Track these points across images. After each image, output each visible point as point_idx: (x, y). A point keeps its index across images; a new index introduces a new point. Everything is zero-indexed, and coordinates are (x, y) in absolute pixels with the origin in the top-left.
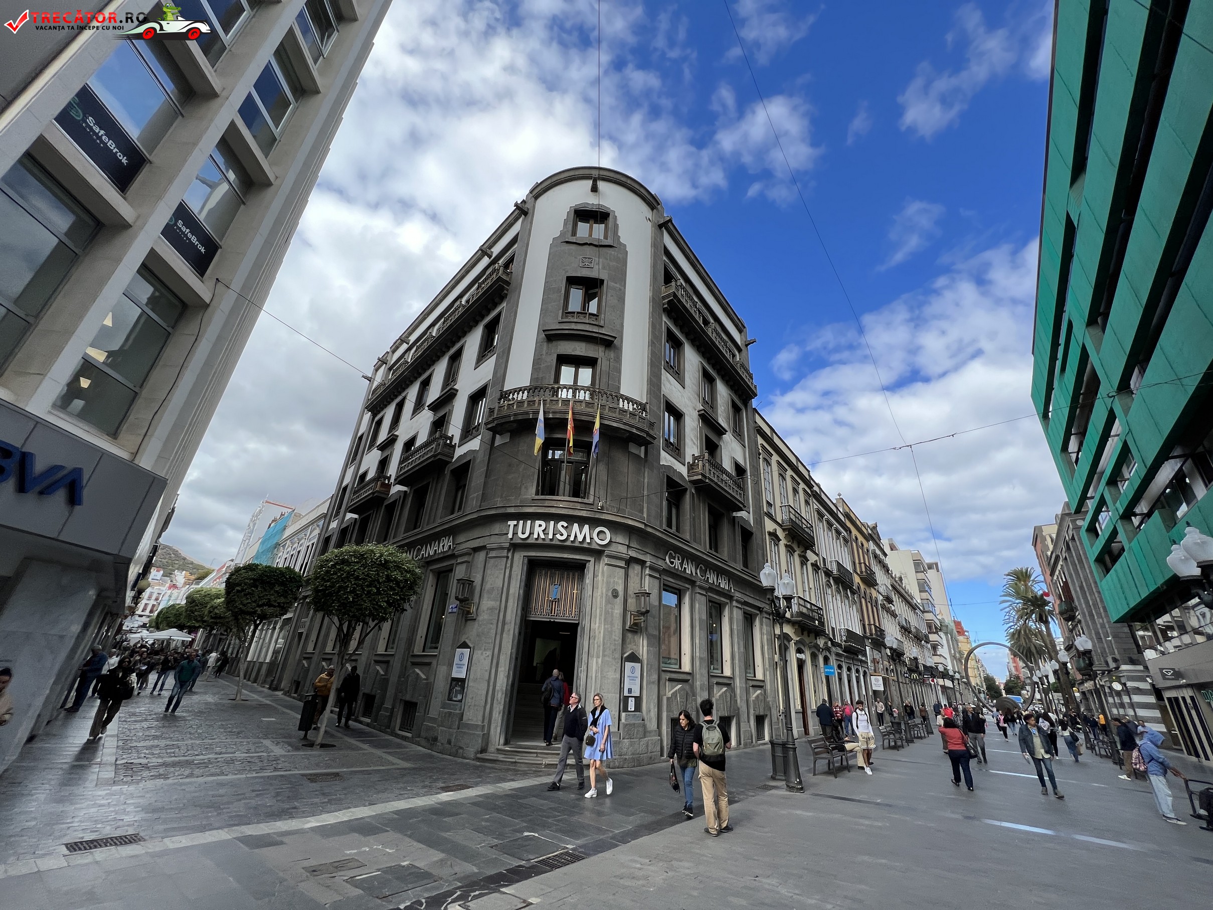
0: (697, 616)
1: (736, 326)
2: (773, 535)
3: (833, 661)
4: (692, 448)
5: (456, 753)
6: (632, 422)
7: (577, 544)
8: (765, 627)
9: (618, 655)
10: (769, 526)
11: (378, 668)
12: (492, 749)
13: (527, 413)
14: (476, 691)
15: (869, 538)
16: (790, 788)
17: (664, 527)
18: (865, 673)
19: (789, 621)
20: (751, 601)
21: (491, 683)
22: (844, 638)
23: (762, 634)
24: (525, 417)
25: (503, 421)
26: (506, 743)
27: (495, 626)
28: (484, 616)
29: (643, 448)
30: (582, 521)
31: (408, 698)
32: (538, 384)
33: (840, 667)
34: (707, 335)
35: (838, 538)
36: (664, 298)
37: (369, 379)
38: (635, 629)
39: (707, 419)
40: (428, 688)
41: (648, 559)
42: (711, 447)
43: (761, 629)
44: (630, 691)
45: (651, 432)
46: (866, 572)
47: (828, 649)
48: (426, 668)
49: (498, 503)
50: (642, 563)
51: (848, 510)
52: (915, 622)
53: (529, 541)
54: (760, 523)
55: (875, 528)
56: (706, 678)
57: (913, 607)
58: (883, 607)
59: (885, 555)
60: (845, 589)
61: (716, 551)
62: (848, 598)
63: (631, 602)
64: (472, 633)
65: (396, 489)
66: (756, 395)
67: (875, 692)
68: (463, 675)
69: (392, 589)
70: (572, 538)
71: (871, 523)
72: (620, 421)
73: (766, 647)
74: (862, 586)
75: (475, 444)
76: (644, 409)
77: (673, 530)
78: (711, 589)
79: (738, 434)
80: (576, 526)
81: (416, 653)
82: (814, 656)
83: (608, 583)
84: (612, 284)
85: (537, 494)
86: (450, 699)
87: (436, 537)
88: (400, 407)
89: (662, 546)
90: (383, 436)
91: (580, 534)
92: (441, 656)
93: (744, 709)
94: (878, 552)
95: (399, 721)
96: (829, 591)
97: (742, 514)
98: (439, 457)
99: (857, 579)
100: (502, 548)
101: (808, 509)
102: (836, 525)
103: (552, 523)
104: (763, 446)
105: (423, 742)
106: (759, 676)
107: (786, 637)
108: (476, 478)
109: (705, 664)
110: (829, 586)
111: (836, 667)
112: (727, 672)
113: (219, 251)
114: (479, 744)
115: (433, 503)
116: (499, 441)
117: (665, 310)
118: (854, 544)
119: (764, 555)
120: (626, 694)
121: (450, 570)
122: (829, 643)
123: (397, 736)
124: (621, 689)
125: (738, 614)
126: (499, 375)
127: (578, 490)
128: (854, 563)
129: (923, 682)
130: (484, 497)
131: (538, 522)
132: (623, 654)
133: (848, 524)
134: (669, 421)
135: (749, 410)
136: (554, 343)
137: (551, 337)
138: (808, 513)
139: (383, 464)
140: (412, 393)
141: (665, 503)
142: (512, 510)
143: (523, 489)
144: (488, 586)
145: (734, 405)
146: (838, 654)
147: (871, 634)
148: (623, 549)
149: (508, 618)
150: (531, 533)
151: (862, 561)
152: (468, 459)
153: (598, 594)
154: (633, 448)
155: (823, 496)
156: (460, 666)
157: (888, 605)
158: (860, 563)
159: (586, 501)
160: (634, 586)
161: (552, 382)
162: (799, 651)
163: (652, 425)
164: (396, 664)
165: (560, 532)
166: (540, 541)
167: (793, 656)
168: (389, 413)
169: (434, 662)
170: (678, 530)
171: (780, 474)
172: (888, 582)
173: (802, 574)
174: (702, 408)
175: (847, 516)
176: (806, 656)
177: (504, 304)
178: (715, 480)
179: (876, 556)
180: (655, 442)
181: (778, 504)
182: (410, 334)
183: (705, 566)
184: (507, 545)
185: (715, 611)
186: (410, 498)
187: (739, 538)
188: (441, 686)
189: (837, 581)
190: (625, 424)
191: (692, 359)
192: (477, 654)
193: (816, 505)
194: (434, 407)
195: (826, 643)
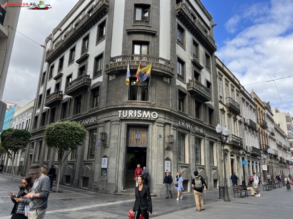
0: (191, 144)
1: (208, 18)
2: (223, 110)
3: (246, 159)
4: (189, 76)
5: (107, 192)
6: (165, 69)
7: (145, 119)
8: (218, 147)
9: (162, 158)
10: (221, 106)
11: (70, 166)
12: (119, 191)
13: (122, 67)
14: (111, 172)
15: (265, 108)
16: (225, 201)
17: (178, 110)
18: (260, 164)
19: (228, 144)
20: (212, 137)
21: (117, 169)
22: (251, 150)
23: (217, 149)
24: (122, 69)
25: (113, 70)
26: (124, 189)
27: (116, 149)
28: (112, 146)
29: (169, 79)
30: (147, 110)
31: (85, 176)
32: (126, 54)
33: (249, 161)
34: (195, 25)
35: (251, 109)
36: (176, 10)
37: (44, 47)
38: (168, 149)
39: (195, 64)
40: (92, 172)
41: (172, 123)
42: (197, 75)
43: (216, 148)
44: (167, 170)
45: (173, 73)
46: (263, 123)
47: (244, 155)
48: (90, 165)
49: (113, 104)
50: (170, 124)
51: (256, 97)
52: (284, 143)
53: (127, 118)
54: (217, 105)
55: (268, 103)
56: (194, 166)
57: (284, 137)
58: (270, 137)
59: (272, 115)
60: (253, 130)
61: (199, 118)
62: (254, 134)
63: (166, 139)
64: (107, 152)
65: (66, 97)
66: (216, 50)
67: (264, 171)
68: (106, 167)
69: (77, 137)
70: (143, 116)
71: (266, 102)
72: (160, 69)
73: (218, 155)
74: (261, 129)
75: (100, 79)
76: (169, 63)
77: (181, 111)
78: (196, 133)
79: (208, 68)
80: (145, 112)
81: (85, 160)
82: (238, 158)
83: (158, 132)
84: (154, 6)
85: (129, 100)
86: (102, 175)
87: (88, 117)
88: (62, 60)
89: (177, 118)
90: (55, 74)
91: (146, 115)
92: (96, 161)
93: (209, 177)
94: (269, 114)
95: (82, 184)
96: (246, 132)
97: (210, 102)
98: (85, 84)
99: (258, 126)
100: (117, 121)
101: (238, 98)
102: (250, 104)
103: (135, 111)
104: (219, 72)
105: (93, 190)
106: (215, 165)
107: (227, 150)
108: (103, 93)
109: (194, 161)
110: (246, 129)
111: (247, 161)
112: (203, 164)
113: (6, 13)
114: (114, 189)
115: (84, 103)
116: (111, 78)
117: (177, 16)
118: (258, 111)
119: (218, 119)
120: (166, 171)
121: (96, 129)
122: (245, 153)
123: (81, 189)
124: (164, 170)
125: (207, 142)
126: (108, 49)
127: (144, 97)
128: (258, 120)
129: (286, 167)
130: (107, 101)
131: (130, 111)
132: (164, 158)
133: (256, 103)
134: (179, 66)
135: (213, 56)
136: (131, 35)
137: (129, 33)
138: (237, 99)
139: (58, 86)
140: (67, 55)
141: (178, 101)
142: (120, 107)
143: (123, 98)
144: (112, 135)
145: (207, 55)
146: (248, 157)
147: (264, 148)
148: (163, 120)
149: (121, 146)
150: (128, 115)
151: (261, 118)
152: (98, 85)
153: (154, 136)
154: (165, 80)
155: (245, 92)
156: (104, 164)
157: (272, 136)
158: (260, 119)
159: (147, 102)
160: (167, 133)
161: (131, 53)
162: (232, 156)
163: (173, 69)
164: (78, 165)
165: (139, 114)
166: (131, 118)
167: (229, 157)
168: (57, 63)
169: (93, 163)
170: (183, 111)
171: (226, 84)
172: (273, 127)
173: (234, 125)
174: (193, 58)
175: (256, 99)
176: (235, 158)
177: (107, 16)
178: (198, 89)
179: (268, 116)
180: (174, 76)
181: (225, 97)
182: (61, 26)
183: (195, 124)
184: (119, 120)
185: (198, 141)
186: (74, 101)
187: (208, 112)
188: (97, 171)
189: (249, 127)
190: (162, 70)
191: (188, 37)
192: (111, 160)
193: (241, 96)
194: (79, 62)
195: (243, 152)
